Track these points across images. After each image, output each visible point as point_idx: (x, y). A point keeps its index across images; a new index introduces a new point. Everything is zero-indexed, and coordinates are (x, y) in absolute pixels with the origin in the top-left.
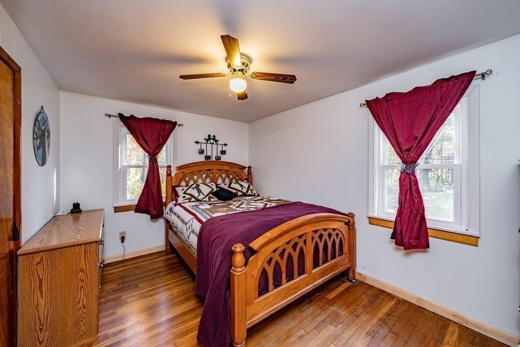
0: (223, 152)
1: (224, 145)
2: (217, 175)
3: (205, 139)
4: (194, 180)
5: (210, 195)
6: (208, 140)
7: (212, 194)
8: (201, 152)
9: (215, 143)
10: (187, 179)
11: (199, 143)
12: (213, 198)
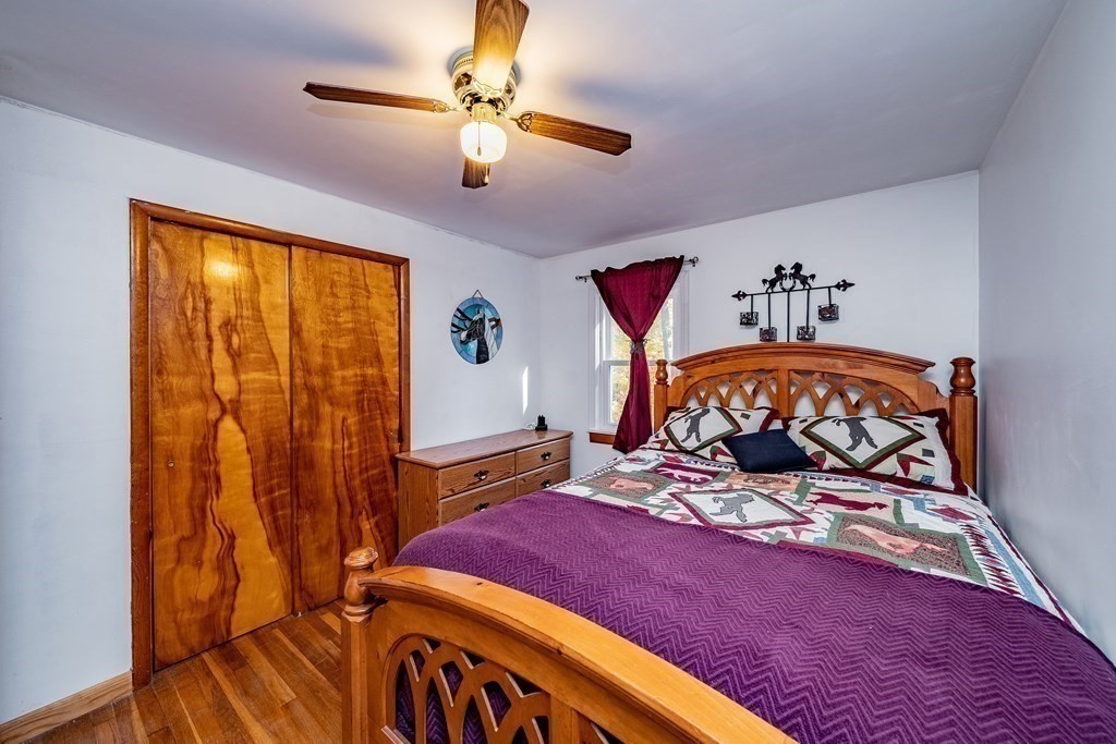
0: (829, 313)
1: (838, 286)
2: (793, 390)
3: (764, 281)
4: (720, 397)
5: (720, 444)
6: (773, 283)
7: (724, 443)
8: (748, 320)
9: (799, 285)
10: (702, 394)
11: (744, 295)
12: (726, 454)
